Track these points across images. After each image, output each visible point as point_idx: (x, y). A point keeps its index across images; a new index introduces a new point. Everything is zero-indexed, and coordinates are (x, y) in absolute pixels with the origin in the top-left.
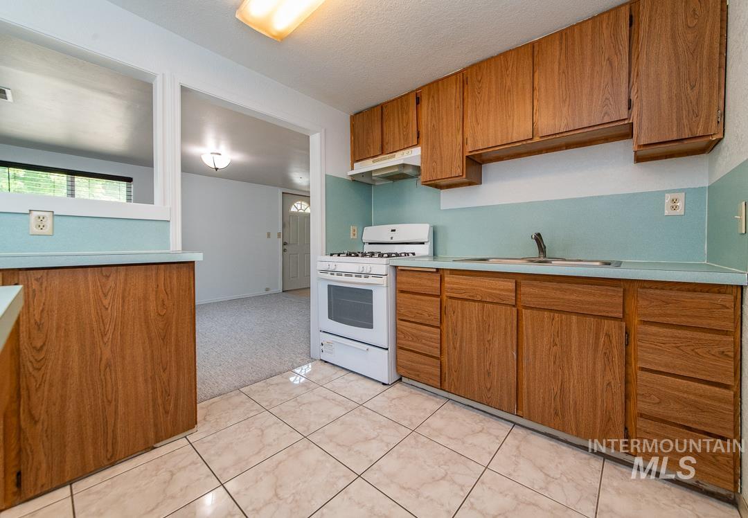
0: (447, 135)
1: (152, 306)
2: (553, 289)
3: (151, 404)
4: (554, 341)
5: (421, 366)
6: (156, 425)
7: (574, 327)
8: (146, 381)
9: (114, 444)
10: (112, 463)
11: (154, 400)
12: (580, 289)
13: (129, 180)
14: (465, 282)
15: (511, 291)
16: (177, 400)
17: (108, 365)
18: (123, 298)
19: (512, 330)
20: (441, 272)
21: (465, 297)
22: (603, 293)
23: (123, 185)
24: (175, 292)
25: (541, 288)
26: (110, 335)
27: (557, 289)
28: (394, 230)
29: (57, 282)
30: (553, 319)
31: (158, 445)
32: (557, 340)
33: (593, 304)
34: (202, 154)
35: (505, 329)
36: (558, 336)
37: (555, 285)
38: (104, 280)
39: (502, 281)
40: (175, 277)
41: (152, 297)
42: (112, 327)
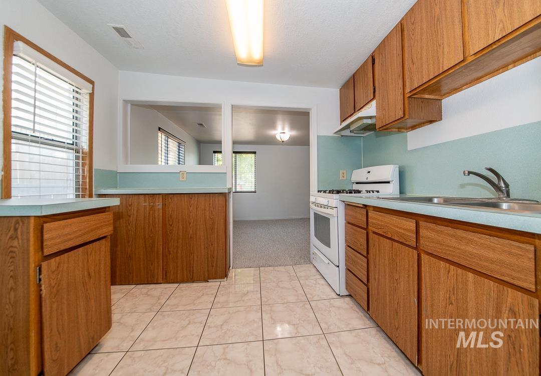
0: (392, 83)
1: (207, 213)
2: (449, 235)
3: (206, 260)
4: (450, 298)
5: (357, 287)
6: (208, 271)
7: (471, 287)
8: (205, 249)
9: (193, 273)
10: (193, 282)
11: (208, 258)
12: (475, 239)
13: (255, 153)
14: (380, 218)
15: (412, 232)
16: (217, 261)
17: (191, 237)
18: (197, 208)
19: (413, 275)
20: (368, 208)
21: (381, 233)
22: (506, 249)
23: (253, 155)
24: (217, 207)
25: (437, 231)
26: (192, 224)
27: (453, 236)
28: (369, 172)
29: (176, 199)
30: (449, 272)
31: (210, 281)
32: (453, 298)
33: (493, 262)
34: (276, 134)
35: (409, 271)
36: (454, 294)
37: (449, 230)
38: (190, 199)
39: (405, 220)
40: (217, 200)
41: (207, 209)
42: (192, 221)
